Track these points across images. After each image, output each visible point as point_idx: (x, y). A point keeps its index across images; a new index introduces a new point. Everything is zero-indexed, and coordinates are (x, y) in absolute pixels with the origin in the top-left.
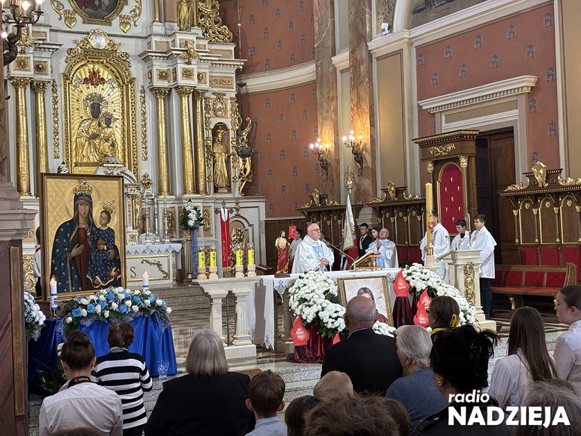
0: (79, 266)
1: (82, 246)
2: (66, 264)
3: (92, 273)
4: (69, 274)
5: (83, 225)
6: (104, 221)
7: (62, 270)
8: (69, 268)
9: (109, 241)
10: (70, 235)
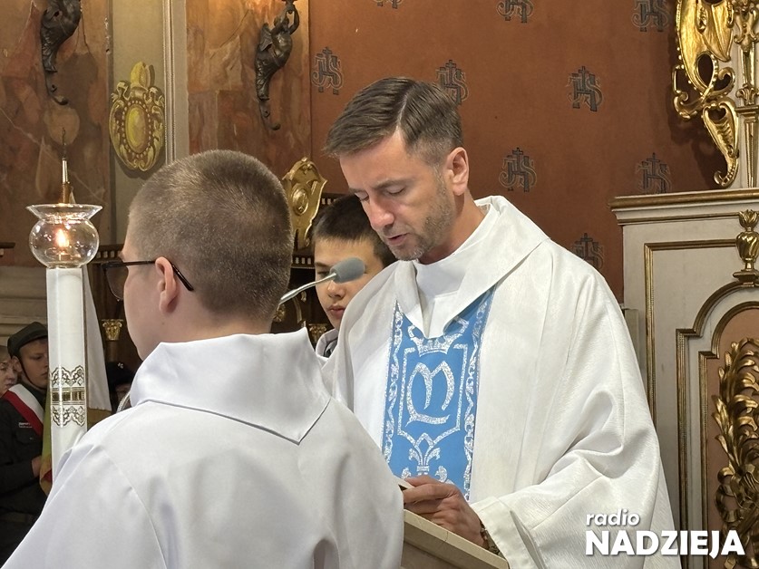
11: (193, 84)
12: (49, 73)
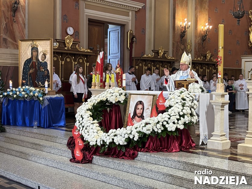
0: (32, 77)
1: (34, 69)
2: (27, 76)
3: (38, 80)
4: (29, 80)
5: (34, 61)
6: (43, 59)
7: (26, 78)
8: (29, 78)
9: (45, 67)
10: (29, 64)
11: (195, 42)
12: (181, 41)
